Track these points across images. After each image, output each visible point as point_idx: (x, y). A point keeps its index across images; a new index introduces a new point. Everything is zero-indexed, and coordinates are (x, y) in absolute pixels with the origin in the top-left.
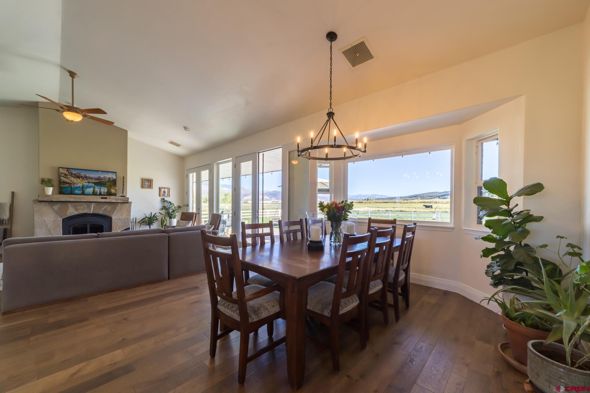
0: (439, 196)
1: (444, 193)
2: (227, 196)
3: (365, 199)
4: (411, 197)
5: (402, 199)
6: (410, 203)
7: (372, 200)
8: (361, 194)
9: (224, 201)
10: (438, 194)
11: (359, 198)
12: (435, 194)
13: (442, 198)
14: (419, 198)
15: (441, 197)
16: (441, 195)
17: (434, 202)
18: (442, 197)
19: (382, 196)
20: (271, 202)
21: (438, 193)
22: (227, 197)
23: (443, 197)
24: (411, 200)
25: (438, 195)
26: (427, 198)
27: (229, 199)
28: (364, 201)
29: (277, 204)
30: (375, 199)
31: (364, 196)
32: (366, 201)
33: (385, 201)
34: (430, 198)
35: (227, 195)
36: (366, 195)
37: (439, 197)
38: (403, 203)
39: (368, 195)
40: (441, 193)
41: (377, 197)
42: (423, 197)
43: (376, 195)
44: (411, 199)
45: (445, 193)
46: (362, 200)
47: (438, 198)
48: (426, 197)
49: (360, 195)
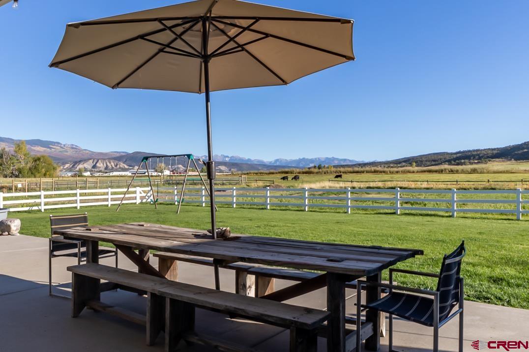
0: (449, 160)
1: (458, 155)
2: (38, 162)
3: (315, 167)
4: (398, 162)
5: (383, 166)
6: (404, 172)
7: (328, 168)
8: (306, 158)
9: (34, 172)
10: (447, 156)
11: (301, 165)
12: (442, 157)
13: (455, 163)
14: (414, 164)
15: (453, 162)
16: (452, 158)
17: (447, 171)
18: (455, 161)
19: (345, 160)
20: (130, 174)
21: (448, 154)
22: (38, 165)
23: (457, 161)
24: (399, 167)
25: (448, 158)
26: (428, 163)
27: (42, 168)
28: (312, 170)
29: (141, 177)
30: (334, 166)
31: (312, 161)
32: (316, 170)
33: (356, 169)
34: (433, 163)
35: (39, 159)
36: (316, 159)
37: (449, 162)
38: (390, 172)
39: (319, 158)
40: (452, 154)
41: (336, 163)
42: (420, 161)
43: (334, 159)
44: (399, 165)
45: (460, 155)
46: (309, 168)
47: (447, 163)
48: (426, 163)
49: (304, 158)
